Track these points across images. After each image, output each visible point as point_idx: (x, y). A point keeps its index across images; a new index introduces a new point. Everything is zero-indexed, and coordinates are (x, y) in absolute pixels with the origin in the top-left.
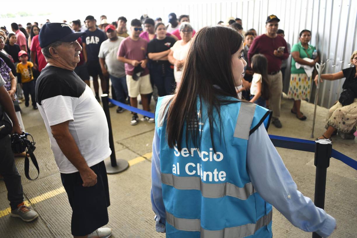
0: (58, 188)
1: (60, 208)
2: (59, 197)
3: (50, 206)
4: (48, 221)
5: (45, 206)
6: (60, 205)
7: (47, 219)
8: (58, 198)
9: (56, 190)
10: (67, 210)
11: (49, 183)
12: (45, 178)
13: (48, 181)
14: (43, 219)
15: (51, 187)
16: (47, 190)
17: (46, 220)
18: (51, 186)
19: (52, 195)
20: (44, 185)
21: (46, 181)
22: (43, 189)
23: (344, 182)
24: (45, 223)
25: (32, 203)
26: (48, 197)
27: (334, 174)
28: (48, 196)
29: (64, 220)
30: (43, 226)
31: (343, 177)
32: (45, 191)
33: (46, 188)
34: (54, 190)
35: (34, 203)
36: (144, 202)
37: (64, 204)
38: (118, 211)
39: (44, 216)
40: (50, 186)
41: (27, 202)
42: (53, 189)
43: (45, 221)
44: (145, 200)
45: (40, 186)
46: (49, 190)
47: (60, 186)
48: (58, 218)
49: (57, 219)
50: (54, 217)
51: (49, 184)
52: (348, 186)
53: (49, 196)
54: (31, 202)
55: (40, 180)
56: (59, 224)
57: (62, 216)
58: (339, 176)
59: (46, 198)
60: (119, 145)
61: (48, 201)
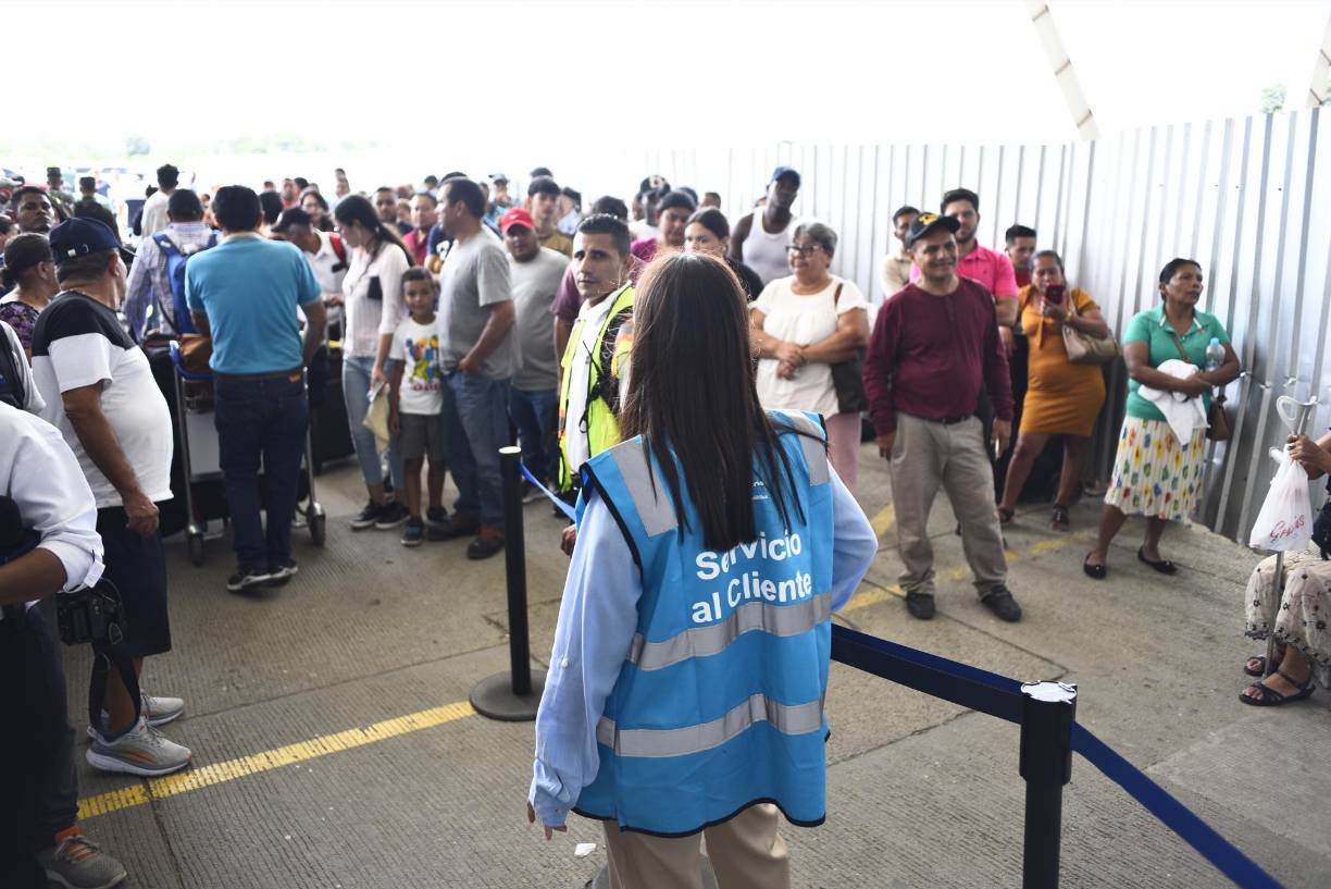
0: (251, 756)
1: (237, 823)
2: (245, 787)
3: (207, 811)
4: (189, 861)
5: (191, 812)
6: (239, 812)
7: (185, 855)
8: (240, 790)
9: (241, 759)
10: (259, 831)
11: (225, 736)
12: (218, 716)
13: (224, 727)
14: (176, 851)
15: (229, 748)
16: (212, 756)
17: (184, 858)
18: (229, 744)
19: (225, 775)
20: (209, 738)
21: (217, 727)
22: (202, 751)
23: (1281, 856)
24: (177, 868)
25: (155, 795)
26: (209, 782)
27: (1250, 820)
28: (211, 778)
29: (238, 865)
30: (167, 877)
31: (1282, 836)
32: (205, 758)
33: (213, 750)
34: (235, 761)
35: (161, 796)
36: (517, 838)
37: (255, 811)
38: (422, 857)
39: (180, 844)
40: (226, 743)
41: (140, 790)
42: (233, 754)
43: (180, 860)
44: (524, 830)
45: (195, 739)
46: (219, 755)
47: (256, 747)
48: (222, 855)
49: (219, 859)
50: (211, 851)
51: (223, 738)
52: (1290, 873)
53: (214, 776)
54: (151, 792)
55: (200, 719)
56: (220, 878)
57: (237, 850)
58: (1264, 830)
59: (204, 785)
60: (492, 627)
61: (207, 795)
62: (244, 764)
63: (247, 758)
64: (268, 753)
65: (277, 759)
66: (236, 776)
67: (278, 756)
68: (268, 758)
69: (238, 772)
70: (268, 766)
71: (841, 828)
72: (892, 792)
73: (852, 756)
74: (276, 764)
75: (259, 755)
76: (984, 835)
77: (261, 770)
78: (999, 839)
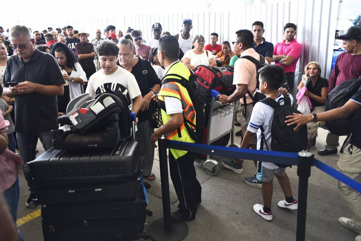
62: (23, 219)
63: (24, 217)
64: (30, 214)
65: (34, 216)
66: (22, 224)
67: (34, 215)
68: (31, 216)
69: (22, 223)
70: (32, 218)
71: (208, 203)
72: (217, 190)
73: (203, 183)
74: (34, 217)
75: (28, 215)
76: (244, 197)
77: (30, 220)
78: (248, 197)
